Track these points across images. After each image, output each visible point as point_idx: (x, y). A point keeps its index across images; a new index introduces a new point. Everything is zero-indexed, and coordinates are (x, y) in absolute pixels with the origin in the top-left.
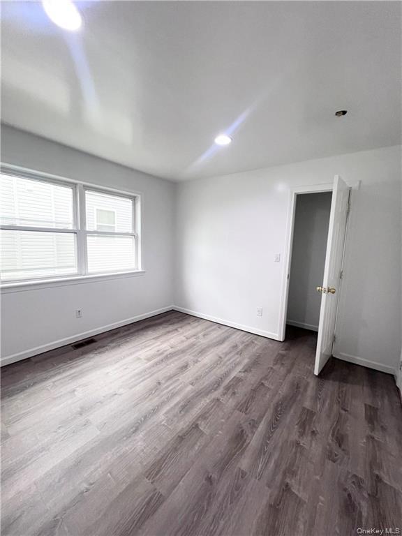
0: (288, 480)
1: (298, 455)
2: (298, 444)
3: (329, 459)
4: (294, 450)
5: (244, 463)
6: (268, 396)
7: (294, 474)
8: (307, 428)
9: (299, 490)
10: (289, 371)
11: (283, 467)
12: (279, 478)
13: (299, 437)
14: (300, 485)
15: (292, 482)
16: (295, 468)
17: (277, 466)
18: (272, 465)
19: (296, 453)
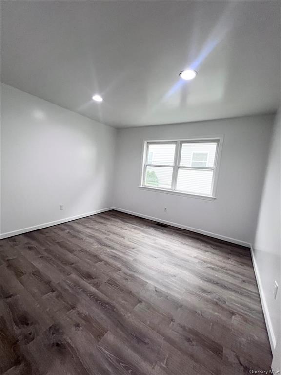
0: (56, 292)
1: (66, 304)
2: (73, 308)
3: (53, 325)
4: (70, 303)
5: (74, 276)
6: (123, 302)
7: (57, 297)
8: (83, 322)
9: (48, 296)
10: (168, 339)
11: (63, 293)
12: (59, 289)
13: (78, 311)
14: (50, 297)
15: (54, 294)
16: (60, 298)
17: (66, 290)
18: (68, 288)
19: (68, 303)
